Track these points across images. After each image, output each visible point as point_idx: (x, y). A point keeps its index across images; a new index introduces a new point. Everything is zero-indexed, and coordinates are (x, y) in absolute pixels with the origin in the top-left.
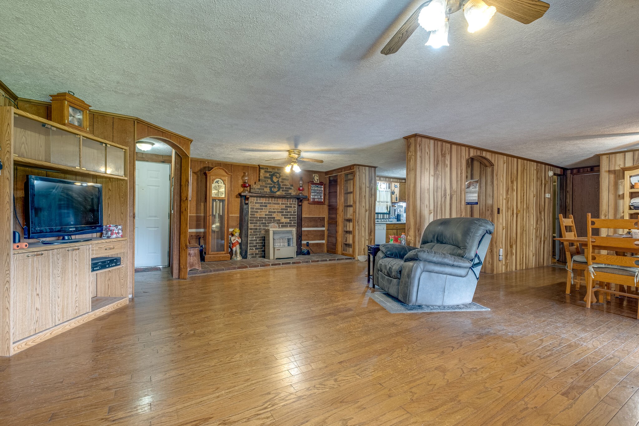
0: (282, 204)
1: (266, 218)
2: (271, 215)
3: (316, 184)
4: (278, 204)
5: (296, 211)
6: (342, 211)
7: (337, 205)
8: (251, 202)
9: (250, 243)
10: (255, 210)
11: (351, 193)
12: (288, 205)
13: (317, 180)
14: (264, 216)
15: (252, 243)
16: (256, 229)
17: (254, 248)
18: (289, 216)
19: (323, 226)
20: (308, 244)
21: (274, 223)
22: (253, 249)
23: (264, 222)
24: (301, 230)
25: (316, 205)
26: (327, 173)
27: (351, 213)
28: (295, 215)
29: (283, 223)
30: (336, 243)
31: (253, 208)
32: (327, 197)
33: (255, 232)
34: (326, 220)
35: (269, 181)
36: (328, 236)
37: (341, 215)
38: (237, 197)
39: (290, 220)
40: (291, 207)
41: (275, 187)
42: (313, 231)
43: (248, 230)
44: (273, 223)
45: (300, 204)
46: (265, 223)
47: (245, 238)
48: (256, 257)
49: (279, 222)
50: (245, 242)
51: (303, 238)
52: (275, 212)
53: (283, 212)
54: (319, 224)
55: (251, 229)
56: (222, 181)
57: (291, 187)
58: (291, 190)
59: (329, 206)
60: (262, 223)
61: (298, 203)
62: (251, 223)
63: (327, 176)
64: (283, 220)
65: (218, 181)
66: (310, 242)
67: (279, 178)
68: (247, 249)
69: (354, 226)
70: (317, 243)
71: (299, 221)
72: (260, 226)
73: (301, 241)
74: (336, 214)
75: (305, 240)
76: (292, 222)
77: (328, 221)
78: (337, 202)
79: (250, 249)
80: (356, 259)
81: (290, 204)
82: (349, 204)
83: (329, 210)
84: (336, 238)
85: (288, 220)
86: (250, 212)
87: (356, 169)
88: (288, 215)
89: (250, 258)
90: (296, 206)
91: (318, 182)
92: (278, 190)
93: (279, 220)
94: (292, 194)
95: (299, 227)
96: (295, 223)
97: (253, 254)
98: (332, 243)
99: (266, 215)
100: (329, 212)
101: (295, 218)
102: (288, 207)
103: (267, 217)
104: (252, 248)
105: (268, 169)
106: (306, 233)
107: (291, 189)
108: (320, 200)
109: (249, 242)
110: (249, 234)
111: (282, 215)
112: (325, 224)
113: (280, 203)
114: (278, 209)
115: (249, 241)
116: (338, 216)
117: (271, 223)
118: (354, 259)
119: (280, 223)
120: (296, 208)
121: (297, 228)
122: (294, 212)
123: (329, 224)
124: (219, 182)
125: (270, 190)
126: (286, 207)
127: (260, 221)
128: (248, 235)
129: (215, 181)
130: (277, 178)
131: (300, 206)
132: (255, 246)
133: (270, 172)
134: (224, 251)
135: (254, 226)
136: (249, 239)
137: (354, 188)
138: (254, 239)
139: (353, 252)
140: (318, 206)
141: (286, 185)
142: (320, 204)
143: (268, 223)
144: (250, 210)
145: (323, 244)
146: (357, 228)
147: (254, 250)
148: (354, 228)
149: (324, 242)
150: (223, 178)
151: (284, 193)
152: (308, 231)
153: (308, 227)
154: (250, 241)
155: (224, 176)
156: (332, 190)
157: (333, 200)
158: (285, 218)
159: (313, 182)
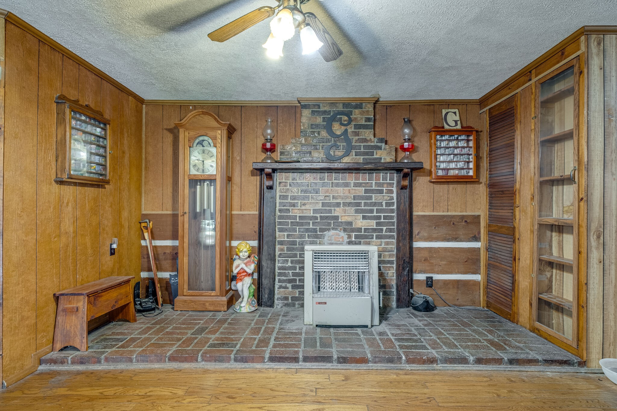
0: (356, 185)
1: (316, 218)
2: (330, 211)
3: (451, 132)
4: (347, 185)
5: (395, 200)
6: (532, 199)
7: (514, 182)
8: (280, 183)
9: (280, 274)
10: (289, 201)
11: (568, 136)
12: (374, 188)
13: (456, 122)
14: (312, 214)
15: (285, 275)
16: (294, 243)
17: (289, 285)
18: (375, 214)
19: (476, 238)
20: (430, 282)
21: (336, 229)
22: (288, 288)
23: (311, 226)
24: (411, 248)
25: (451, 186)
26: (483, 102)
27: (567, 203)
28: (392, 211)
29: (359, 230)
30: (513, 290)
31: (285, 197)
32: (485, 164)
33: (293, 249)
34: (483, 223)
35: (324, 133)
36: (489, 266)
37: (529, 209)
38: (253, 174)
39: (378, 224)
40: (381, 192)
41: (337, 147)
42: (446, 249)
43: (275, 245)
44: (333, 229)
45: (406, 183)
46: (315, 230)
47: (269, 262)
48: (294, 305)
49: (348, 227)
50: (268, 270)
51: (416, 266)
52: (338, 205)
53: (359, 204)
54: (461, 232)
55: (281, 243)
56: (210, 141)
57: (379, 144)
58: (379, 152)
59: (491, 186)
60: (307, 230)
61: (398, 182)
62: (281, 230)
63: (485, 109)
64: (360, 223)
65: (203, 141)
66: (437, 277)
67: (349, 123)
68: (274, 287)
69: (583, 250)
70: (458, 282)
71: (403, 225)
72: (301, 237)
73: (411, 272)
74: (512, 207)
75: (421, 272)
76: (385, 228)
77: (489, 226)
78: (513, 173)
79: (280, 287)
80: (593, 365)
81: (381, 185)
82: (556, 174)
83: (492, 196)
84: (513, 276)
85: (372, 224)
86: (278, 205)
87: (588, 47)
88: (372, 211)
89: (279, 307)
90: (394, 189)
91: (459, 127)
92: (347, 154)
93: (350, 223)
94: (383, 161)
95: (405, 239)
96: (391, 230)
97: (286, 298)
98: (501, 287)
99: (315, 211)
100: (490, 204)
101: (392, 218)
102: (372, 191)
103: (318, 215)
104: (284, 285)
105: (319, 107)
106: (426, 254)
107: (380, 148)
108: (463, 173)
109: (277, 271)
110: (277, 253)
111: (357, 211)
112: (479, 233)
113: (352, 182)
114: (347, 197)
115: (277, 268)
116: (517, 213)
117: (329, 230)
118: (583, 364)
119: (353, 230)
120: (395, 195)
121: (398, 242)
122: (388, 204)
123: (491, 232)
124: (205, 143)
125: (325, 154)
126: (366, 191)
127: (302, 224)
128: (275, 256)
129: (197, 141)
130: (342, 124)
131: (403, 188)
132: (290, 281)
133: (325, 112)
134: (213, 289)
135: (288, 236)
136: (277, 265)
137: (577, 116)
138: (290, 264)
139: (578, 340)
140: (459, 187)
141: (365, 140)
142: (466, 182)
143: (322, 230)
144: (278, 201)
145: (476, 283)
146: (595, 255)
147: (290, 289)
148: (584, 255)
149: (477, 277)
150: (211, 133)
151: (361, 159)
152: (430, 249)
153: (430, 239)
154: (280, 268)
155: (214, 129)
156: (500, 143)
157: (502, 170)
158: (364, 218)
159: (443, 127)
